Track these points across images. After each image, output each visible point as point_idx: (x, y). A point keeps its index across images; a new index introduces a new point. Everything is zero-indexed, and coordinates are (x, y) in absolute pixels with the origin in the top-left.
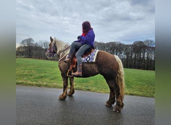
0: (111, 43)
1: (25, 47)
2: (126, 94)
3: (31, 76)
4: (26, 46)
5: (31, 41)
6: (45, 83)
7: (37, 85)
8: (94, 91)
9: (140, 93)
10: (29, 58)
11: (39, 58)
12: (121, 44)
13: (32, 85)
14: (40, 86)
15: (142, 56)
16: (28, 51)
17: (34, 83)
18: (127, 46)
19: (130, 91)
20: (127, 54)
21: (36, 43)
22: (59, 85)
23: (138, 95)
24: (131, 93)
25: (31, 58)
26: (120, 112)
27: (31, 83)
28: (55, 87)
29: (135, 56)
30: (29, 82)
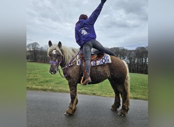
0: (114, 48)
1: (30, 51)
2: (131, 98)
3: (36, 80)
4: (32, 50)
5: (37, 46)
6: (50, 88)
7: (42, 89)
8: (99, 95)
9: (144, 97)
10: (34, 62)
11: (45, 63)
12: (124, 50)
13: (38, 89)
14: (45, 90)
15: (144, 61)
16: (33, 55)
17: (40, 87)
18: (130, 51)
19: (133, 95)
20: (130, 59)
21: (42, 48)
22: (64, 89)
23: (141, 99)
24: (135, 96)
25: (37, 62)
26: (125, 115)
27: (36, 87)
28: (61, 91)
29: (138, 61)
30: (34, 86)
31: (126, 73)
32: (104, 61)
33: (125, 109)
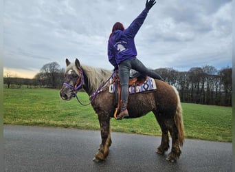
0: (161, 69)
1: (47, 74)
3: (55, 113)
4: (49, 72)
5: (56, 67)
6: (74, 123)
7: (63, 126)
8: (140, 133)
9: (201, 135)
10: (52, 88)
12: (173, 71)
13: (57, 126)
14: (67, 127)
15: (200, 87)
16: (52, 80)
17: (59, 123)
18: (182, 73)
19: (187, 132)
20: (182, 83)
22: (93, 125)
23: (198, 138)
24: (190, 135)
25: (55, 88)
26: (175, 161)
27: (55, 122)
28: (88, 128)
29: (192, 87)
30: (52, 122)
31: (177, 103)
32: (146, 86)
33: (176, 153)
